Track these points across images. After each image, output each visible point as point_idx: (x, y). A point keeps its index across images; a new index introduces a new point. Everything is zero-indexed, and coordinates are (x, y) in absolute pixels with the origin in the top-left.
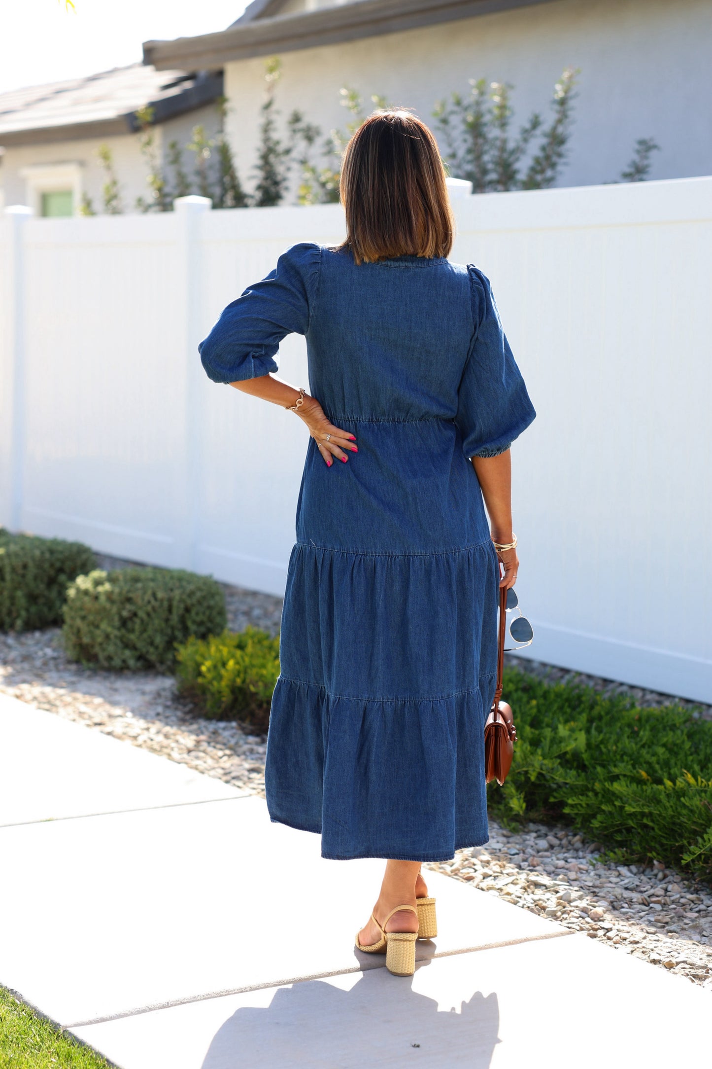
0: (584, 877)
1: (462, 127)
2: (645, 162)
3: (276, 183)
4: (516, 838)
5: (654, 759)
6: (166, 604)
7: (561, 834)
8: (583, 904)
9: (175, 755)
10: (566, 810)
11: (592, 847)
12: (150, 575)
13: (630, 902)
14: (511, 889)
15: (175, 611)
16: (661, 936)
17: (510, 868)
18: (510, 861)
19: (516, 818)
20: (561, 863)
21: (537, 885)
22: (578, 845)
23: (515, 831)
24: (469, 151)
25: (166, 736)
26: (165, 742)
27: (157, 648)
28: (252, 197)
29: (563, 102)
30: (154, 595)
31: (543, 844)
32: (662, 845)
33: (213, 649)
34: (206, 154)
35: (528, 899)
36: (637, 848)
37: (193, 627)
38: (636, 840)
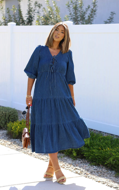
0: (87, 168)
1: (72, 8)
2: (113, 17)
3: (32, 18)
4: (75, 161)
5: (102, 145)
6: (5, 114)
7: (83, 160)
8: (85, 172)
9: (6, 145)
10: (84, 155)
11: (89, 163)
12: (2, 108)
13: (95, 172)
14: (72, 170)
15: (7, 116)
16: (99, 178)
17: (72, 166)
18: (72, 165)
19: (75, 157)
20: (82, 165)
21: (77, 169)
22: (87, 162)
23: (74, 160)
24: (74, 13)
25: (5, 142)
26: (4, 143)
27: (3, 124)
28: (26, 21)
29: (94, 3)
30: (2, 112)
31: (80, 162)
32: (102, 162)
33: (15, 124)
34: (15, 11)
35: (75, 171)
36: (97, 162)
37: (11, 120)
38: (97, 161)
